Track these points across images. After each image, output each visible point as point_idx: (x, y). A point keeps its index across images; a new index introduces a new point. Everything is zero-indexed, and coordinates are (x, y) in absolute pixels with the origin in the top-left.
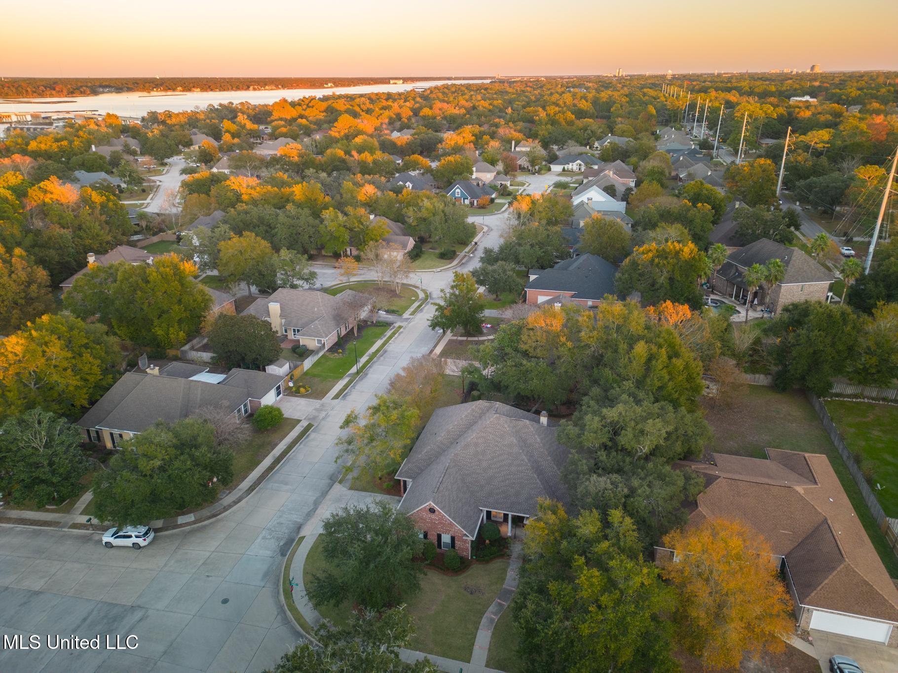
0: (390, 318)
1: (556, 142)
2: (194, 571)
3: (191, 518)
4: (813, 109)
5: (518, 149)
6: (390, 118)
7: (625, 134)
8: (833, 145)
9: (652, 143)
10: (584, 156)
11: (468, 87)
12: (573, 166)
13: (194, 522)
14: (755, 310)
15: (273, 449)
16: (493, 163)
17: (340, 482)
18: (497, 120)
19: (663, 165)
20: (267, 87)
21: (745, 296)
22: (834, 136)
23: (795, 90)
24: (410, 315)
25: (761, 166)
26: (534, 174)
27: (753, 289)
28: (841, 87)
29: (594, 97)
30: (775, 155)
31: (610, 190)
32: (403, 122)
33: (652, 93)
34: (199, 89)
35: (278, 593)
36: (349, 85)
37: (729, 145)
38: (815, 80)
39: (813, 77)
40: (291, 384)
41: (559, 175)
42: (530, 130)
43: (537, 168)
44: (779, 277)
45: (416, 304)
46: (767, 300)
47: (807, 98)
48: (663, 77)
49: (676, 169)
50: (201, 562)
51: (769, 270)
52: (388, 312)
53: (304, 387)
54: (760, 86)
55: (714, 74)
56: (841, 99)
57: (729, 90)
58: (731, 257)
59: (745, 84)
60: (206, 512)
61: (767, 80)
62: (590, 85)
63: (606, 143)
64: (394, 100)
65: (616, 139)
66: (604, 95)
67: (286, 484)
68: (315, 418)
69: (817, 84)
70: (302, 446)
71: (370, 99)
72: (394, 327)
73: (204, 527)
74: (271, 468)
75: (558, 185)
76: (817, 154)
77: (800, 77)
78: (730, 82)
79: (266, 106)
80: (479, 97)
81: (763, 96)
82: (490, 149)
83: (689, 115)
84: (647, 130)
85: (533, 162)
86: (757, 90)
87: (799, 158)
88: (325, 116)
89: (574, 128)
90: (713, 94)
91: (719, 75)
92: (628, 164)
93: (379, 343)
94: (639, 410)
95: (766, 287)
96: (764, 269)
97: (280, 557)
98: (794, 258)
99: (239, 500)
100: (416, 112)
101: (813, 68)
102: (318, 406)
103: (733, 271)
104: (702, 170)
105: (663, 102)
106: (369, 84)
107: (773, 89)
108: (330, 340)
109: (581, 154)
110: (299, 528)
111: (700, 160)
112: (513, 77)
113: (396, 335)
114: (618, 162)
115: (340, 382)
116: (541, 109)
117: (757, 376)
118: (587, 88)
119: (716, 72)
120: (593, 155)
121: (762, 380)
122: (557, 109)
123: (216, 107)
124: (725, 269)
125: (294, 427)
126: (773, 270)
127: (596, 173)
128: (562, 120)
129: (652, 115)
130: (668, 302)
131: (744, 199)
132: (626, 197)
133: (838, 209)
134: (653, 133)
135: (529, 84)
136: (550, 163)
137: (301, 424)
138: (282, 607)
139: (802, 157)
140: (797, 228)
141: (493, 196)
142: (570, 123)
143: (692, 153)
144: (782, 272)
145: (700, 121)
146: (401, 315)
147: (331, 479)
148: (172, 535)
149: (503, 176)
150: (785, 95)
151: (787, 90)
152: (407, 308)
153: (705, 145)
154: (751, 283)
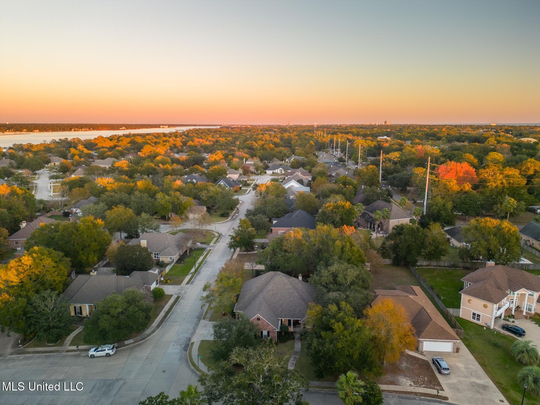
0: (204, 246)
1: (266, 159)
2: (143, 362)
3: (132, 341)
4: (389, 142)
5: (247, 163)
6: (171, 147)
7: (301, 155)
8: (401, 159)
9: (315, 159)
10: (283, 165)
11: (209, 130)
12: (278, 171)
13: (134, 343)
14: (379, 233)
15: (163, 308)
16: (236, 169)
17: (204, 319)
18: (233, 148)
19: (325, 170)
20: (83, 129)
21: (374, 228)
22: (401, 155)
23: (379, 133)
24: (214, 244)
25: (371, 169)
26: (258, 175)
27: (378, 223)
28: (401, 132)
29: (281, 136)
30: (376, 164)
31: (301, 182)
32: (179, 148)
33: (309, 134)
34: (38, 131)
35: (189, 365)
36: (135, 128)
37: (353, 160)
38: (388, 128)
39: (387, 127)
40: (162, 279)
41: (271, 175)
42: (252, 153)
43: (259, 172)
44: (388, 216)
45: (215, 239)
46: (384, 227)
47: (385, 137)
48: (313, 126)
49: (330, 172)
50: (145, 358)
51: (383, 213)
52: (201, 243)
53: (170, 280)
54: (362, 132)
55: (337, 125)
56: (401, 138)
57: (347, 133)
58: (365, 209)
59: (354, 130)
60: (138, 338)
61: (364, 128)
62: (276, 130)
63: (292, 160)
64: (170, 137)
65: (297, 157)
66: (286, 135)
67: (176, 322)
68: (180, 293)
69: (389, 130)
70: (177, 306)
71: (154, 136)
72: (207, 250)
73: (140, 344)
74: (165, 316)
75: (273, 180)
76: (395, 163)
77: (380, 127)
78: (347, 129)
79: (91, 140)
80: (218, 136)
81: (365, 136)
82: (234, 163)
83: (330, 145)
84: (311, 153)
85: (257, 169)
86: (361, 133)
87: (387, 165)
88: (131, 146)
89: (275, 151)
90: (340, 135)
91: (340, 126)
92: (305, 169)
93: (201, 258)
94: (343, 266)
95: (383, 222)
96: (381, 213)
97: (185, 352)
98: (393, 208)
99: (154, 331)
100: (185, 143)
101: (385, 122)
102: (179, 288)
103: (367, 216)
104: (342, 172)
105: (316, 139)
106: (148, 128)
107: (369, 133)
108: (176, 257)
109: (281, 165)
110: (190, 339)
111: (340, 167)
112: (232, 125)
113: (210, 254)
114: (301, 168)
115: (187, 277)
116: (254, 142)
117: (386, 260)
118: (275, 132)
119: (339, 124)
120: (287, 165)
121: (388, 261)
122: (263, 142)
123: (57, 141)
124: (363, 215)
125: (170, 298)
126: (385, 213)
127: (291, 174)
128: (267, 148)
129: (313, 146)
130: (345, 226)
131: (365, 184)
132: (309, 185)
133: (408, 188)
134: (314, 155)
135: (243, 129)
136: (266, 169)
137: (173, 296)
138: (193, 370)
139: (389, 165)
140: (392, 197)
141: (240, 186)
142: (272, 149)
143: (336, 164)
144: (389, 214)
145: (337, 147)
146: (209, 244)
147: (198, 318)
148: (124, 349)
149: (243, 176)
150: (375, 136)
151: (375, 133)
152: (211, 241)
153: (341, 160)
154: (377, 220)
